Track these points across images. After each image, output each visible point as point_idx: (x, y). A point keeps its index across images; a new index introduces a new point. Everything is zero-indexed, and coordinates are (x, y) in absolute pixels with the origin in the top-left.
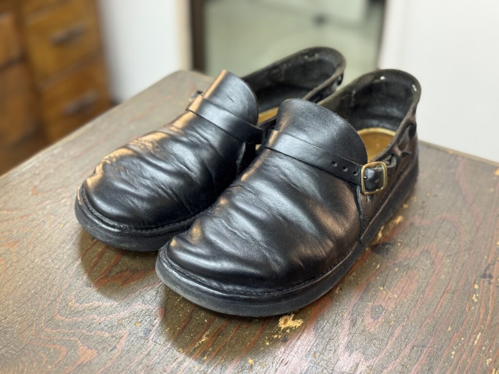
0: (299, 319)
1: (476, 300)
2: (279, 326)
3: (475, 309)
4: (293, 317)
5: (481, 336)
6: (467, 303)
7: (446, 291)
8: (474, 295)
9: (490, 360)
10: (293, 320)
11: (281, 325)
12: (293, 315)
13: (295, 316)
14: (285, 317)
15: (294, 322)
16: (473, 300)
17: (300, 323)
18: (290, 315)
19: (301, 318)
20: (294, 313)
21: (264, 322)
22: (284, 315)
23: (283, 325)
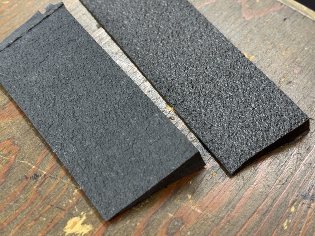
0: (88, 224)
1: (286, 228)
2: (65, 231)
6: (275, 230)
8: (286, 221)
10: (83, 224)
11: (68, 229)
12: (84, 218)
13: (86, 219)
14: (75, 219)
15: (82, 227)
16: (283, 227)
17: (88, 229)
18: (81, 217)
19: (91, 224)
20: (86, 216)
21: (51, 222)
22: (75, 217)
23: (69, 229)
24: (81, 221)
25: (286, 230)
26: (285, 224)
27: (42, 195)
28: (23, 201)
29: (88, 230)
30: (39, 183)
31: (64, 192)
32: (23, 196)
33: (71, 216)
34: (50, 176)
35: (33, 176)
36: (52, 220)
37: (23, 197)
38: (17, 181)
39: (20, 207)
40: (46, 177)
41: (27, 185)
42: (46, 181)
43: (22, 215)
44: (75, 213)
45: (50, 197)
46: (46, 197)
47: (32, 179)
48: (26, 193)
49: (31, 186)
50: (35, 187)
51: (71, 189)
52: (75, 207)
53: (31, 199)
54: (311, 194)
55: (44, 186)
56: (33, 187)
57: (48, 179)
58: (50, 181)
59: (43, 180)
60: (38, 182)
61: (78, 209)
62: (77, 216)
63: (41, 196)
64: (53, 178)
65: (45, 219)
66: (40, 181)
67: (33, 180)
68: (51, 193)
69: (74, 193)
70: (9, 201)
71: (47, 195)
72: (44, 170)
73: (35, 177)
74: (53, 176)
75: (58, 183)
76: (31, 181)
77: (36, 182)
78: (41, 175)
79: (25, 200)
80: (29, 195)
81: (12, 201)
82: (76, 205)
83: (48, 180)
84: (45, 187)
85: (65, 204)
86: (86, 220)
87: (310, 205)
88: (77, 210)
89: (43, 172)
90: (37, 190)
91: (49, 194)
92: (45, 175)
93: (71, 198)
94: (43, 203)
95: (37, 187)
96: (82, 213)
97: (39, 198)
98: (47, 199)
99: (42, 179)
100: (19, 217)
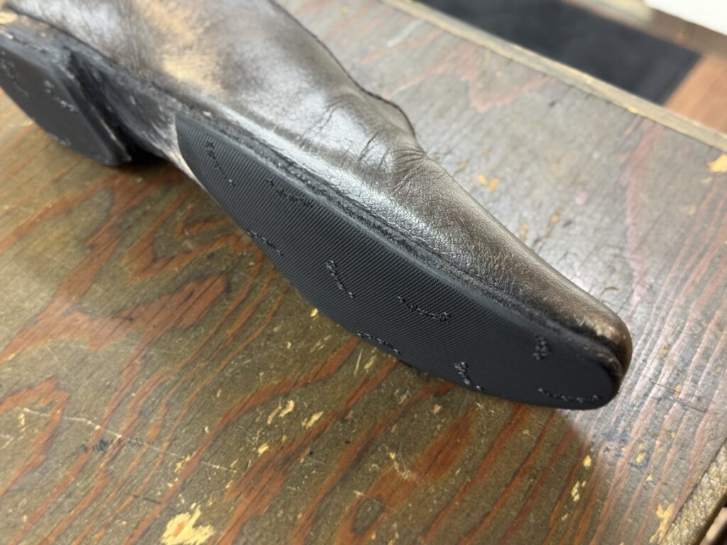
0: (206, 525)
1: (576, 498)
2: (164, 541)
3: (569, 519)
4: (199, 518)
6: (556, 504)
7: (522, 470)
8: (577, 485)
10: (196, 526)
11: (169, 536)
12: (198, 514)
13: (200, 516)
14: (180, 518)
15: (195, 532)
16: (570, 495)
17: (206, 534)
18: (192, 513)
19: (210, 524)
20: (201, 510)
21: (136, 528)
22: (180, 513)
23: (171, 538)
24: (193, 521)
26: (575, 490)
27: (117, 479)
28: (83, 493)
29: (207, 537)
30: (110, 456)
31: (158, 469)
32: (82, 484)
33: (173, 513)
34: (130, 442)
35: (98, 444)
36: (139, 523)
37: (82, 486)
38: (68, 457)
39: (78, 504)
40: (122, 444)
41: (87, 463)
42: (122, 450)
43: (83, 519)
44: (180, 507)
45: (132, 480)
46: (124, 482)
47: (96, 449)
48: (88, 478)
49: (95, 463)
50: (102, 465)
51: (169, 462)
52: (180, 495)
53: (97, 489)
54: (620, 430)
55: (119, 461)
56: (99, 465)
57: (126, 447)
58: (129, 451)
59: (117, 449)
60: (107, 456)
61: (185, 499)
62: (184, 512)
63: (114, 480)
64: (135, 444)
65: (124, 523)
66: (111, 453)
67: (99, 451)
68: (133, 473)
69: (177, 469)
70: (57, 496)
71: (125, 477)
72: (117, 431)
73: (102, 445)
74: (135, 441)
75: (146, 452)
76: (94, 454)
77: (103, 455)
78: (112, 441)
79: (86, 490)
80: (93, 481)
81: (62, 494)
82: (180, 492)
83: (125, 450)
84: (121, 463)
85: (161, 491)
86: (202, 518)
87: (620, 451)
88: (183, 501)
89: (116, 434)
90: (107, 471)
91: (130, 476)
92: (120, 441)
93: (171, 480)
94: (119, 492)
95: (107, 464)
96: (193, 505)
97: (111, 484)
98: (125, 485)
99: (114, 448)
100: (76, 523)
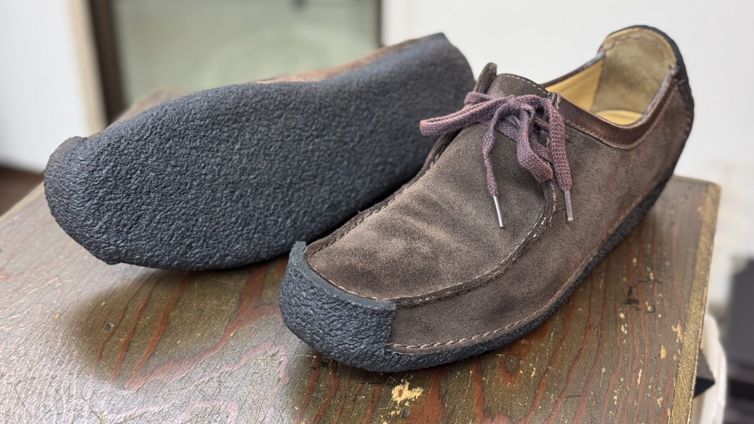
2: (394, 400)
3: (627, 342)
5: (642, 373)
6: (616, 337)
8: (623, 327)
9: (661, 399)
10: (410, 389)
11: (395, 397)
12: (408, 384)
13: (410, 384)
14: (398, 388)
15: (411, 392)
16: (621, 332)
17: (419, 392)
18: (403, 384)
19: (418, 387)
20: (408, 381)
21: (373, 398)
22: (396, 386)
23: (398, 398)
24: (407, 387)
25: (628, 333)
26: (623, 329)
27: (345, 378)
28: (327, 389)
29: (421, 393)
33: (392, 386)
35: (321, 364)
36: (373, 395)
37: (324, 386)
38: (305, 374)
39: (327, 395)
41: (320, 374)
43: (335, 401)
44: (394, 382)
45: (355, 377)
47: (321, 367)
48: (325, 381)
49: (325, 374)
50: (330, 373)
52: (391, 377)
53: (335, 385)
55: (340, 370)
56: (328, 374)
58: (343, 364)
59: (335, 365)
60: (331, 369)
61: (395, 378)
62: (399, 384)
65: (363, 397)
66: (333, 367)
67: (324, 367)
70: (310, 393)
73: (324, 365)
76: (321, 369)
77: (328, 369)
78: (329, 362)
79: (328, 387)
80: (329, 382)
81: (313, 392)
82: (389, 375)
84: (343, 370)
85: (377, 378)
86: (412, 385)
88: (394, 380)
89: (329, 358)
90: (336, 375)
91: (353, 375)
92: (334, 360)
93: (380, 372)
94: (351, 384)
95: (334, 372)
96: (402, 380)
97: (342, 381)
98: (352, 380)
99: (333, 364)
100: (333, 403)
